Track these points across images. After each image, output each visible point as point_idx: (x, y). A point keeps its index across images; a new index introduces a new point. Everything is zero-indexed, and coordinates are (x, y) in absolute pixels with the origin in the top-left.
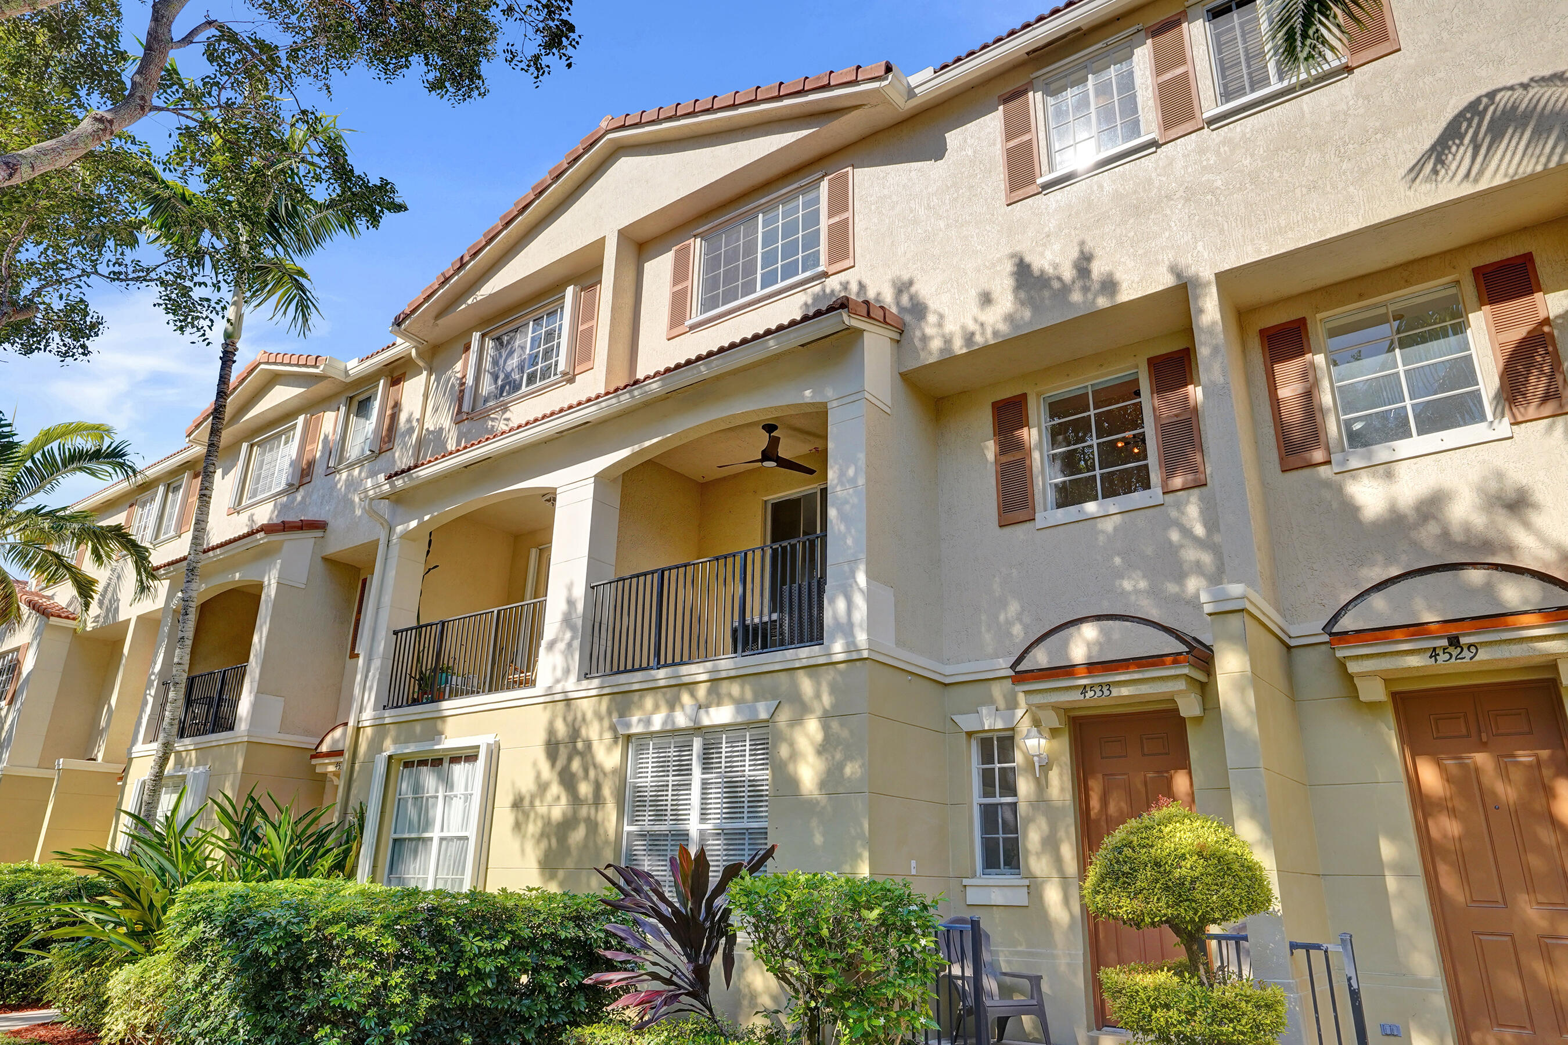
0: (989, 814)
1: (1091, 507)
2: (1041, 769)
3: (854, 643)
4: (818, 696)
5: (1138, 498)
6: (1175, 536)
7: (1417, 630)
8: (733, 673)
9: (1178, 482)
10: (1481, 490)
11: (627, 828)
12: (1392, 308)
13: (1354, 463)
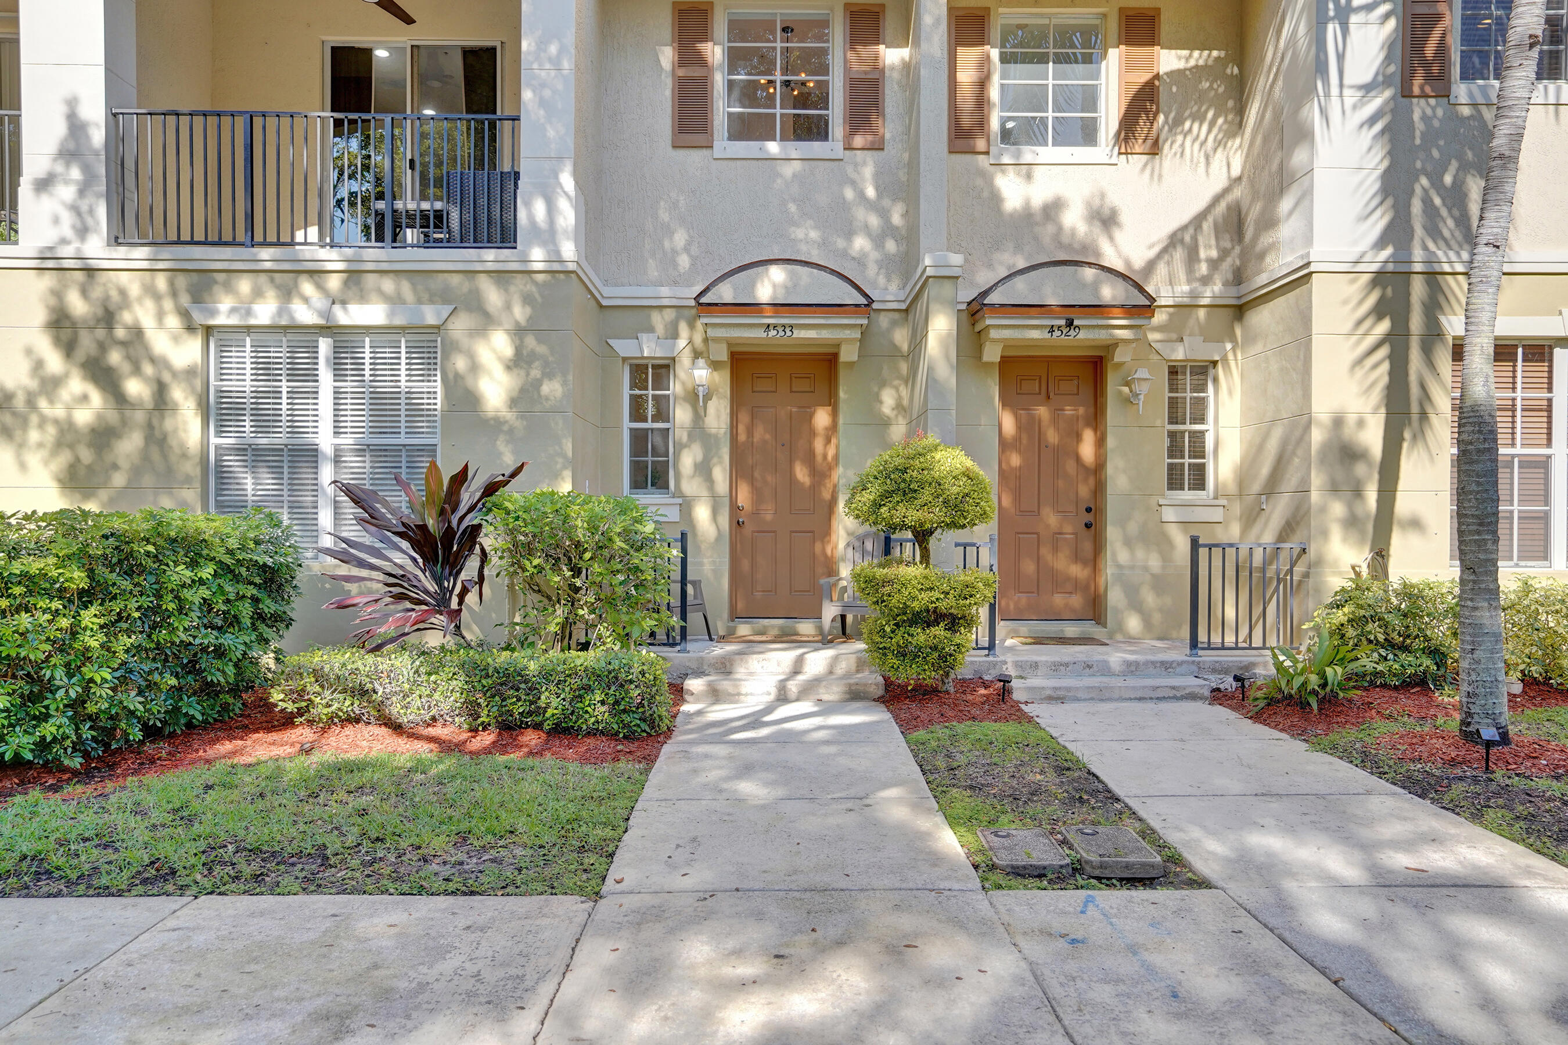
0: (639, 439)
1: (773, 147)
3: (558, 252)
4: (508, 307)
5: (816, 148)
6: (849, 194)
7: (1040, 308)
9: (859, 141)
10: (1089, 204)
11: (214, 440)
12: (1054, 21)
13: (1006, 159)
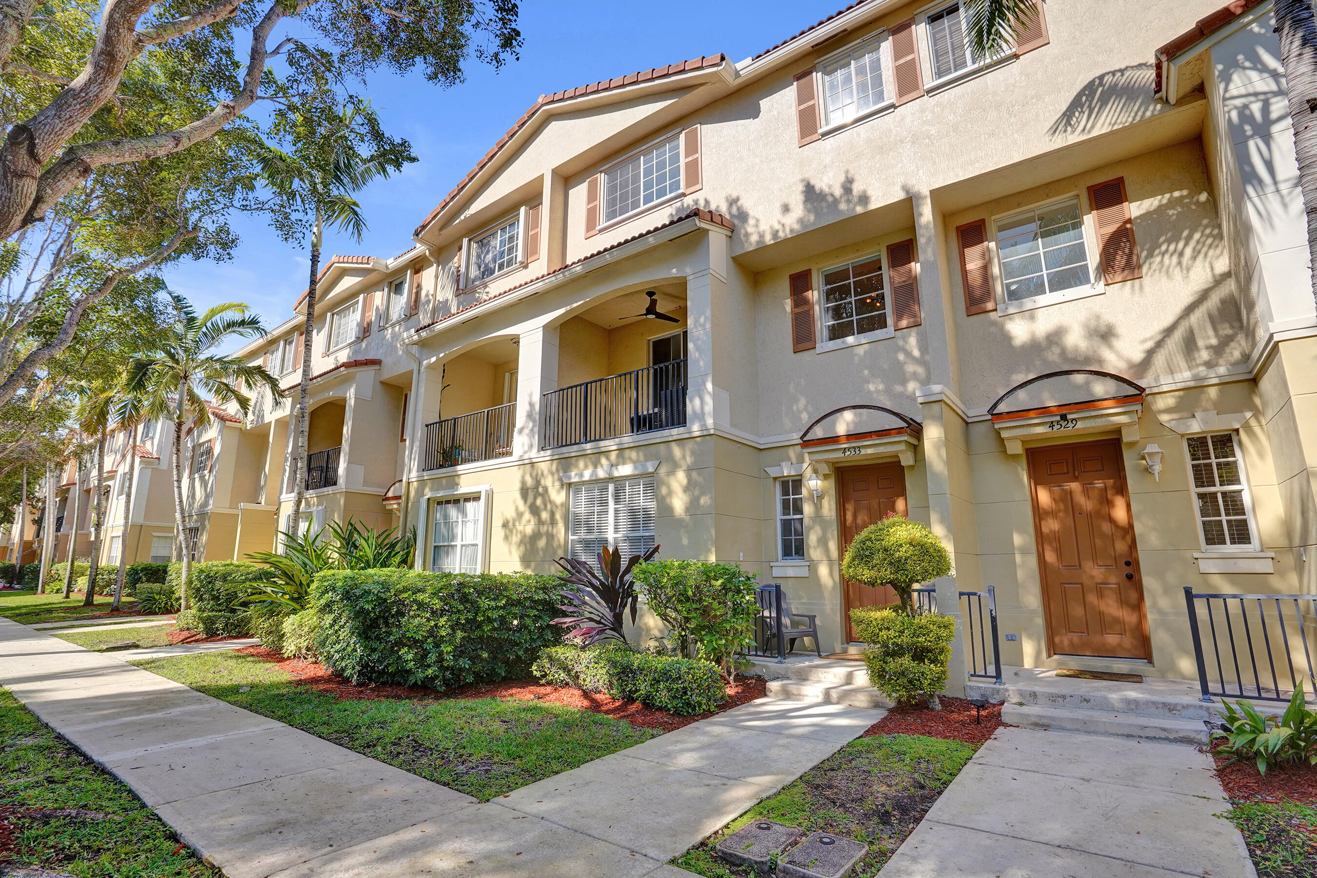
0: (787, 526)
1: (850, 340)
2: (818, 498)
3: (705, 425)
4: (684, 457)
5: (879, 334)
6: (901, 357)
7: (1044, 411)
8: (632, 445)
9: (904, 323)
10: (1086, 327)
11: (571, 537)
12: (1037, 212)
13: (1011, 310)
